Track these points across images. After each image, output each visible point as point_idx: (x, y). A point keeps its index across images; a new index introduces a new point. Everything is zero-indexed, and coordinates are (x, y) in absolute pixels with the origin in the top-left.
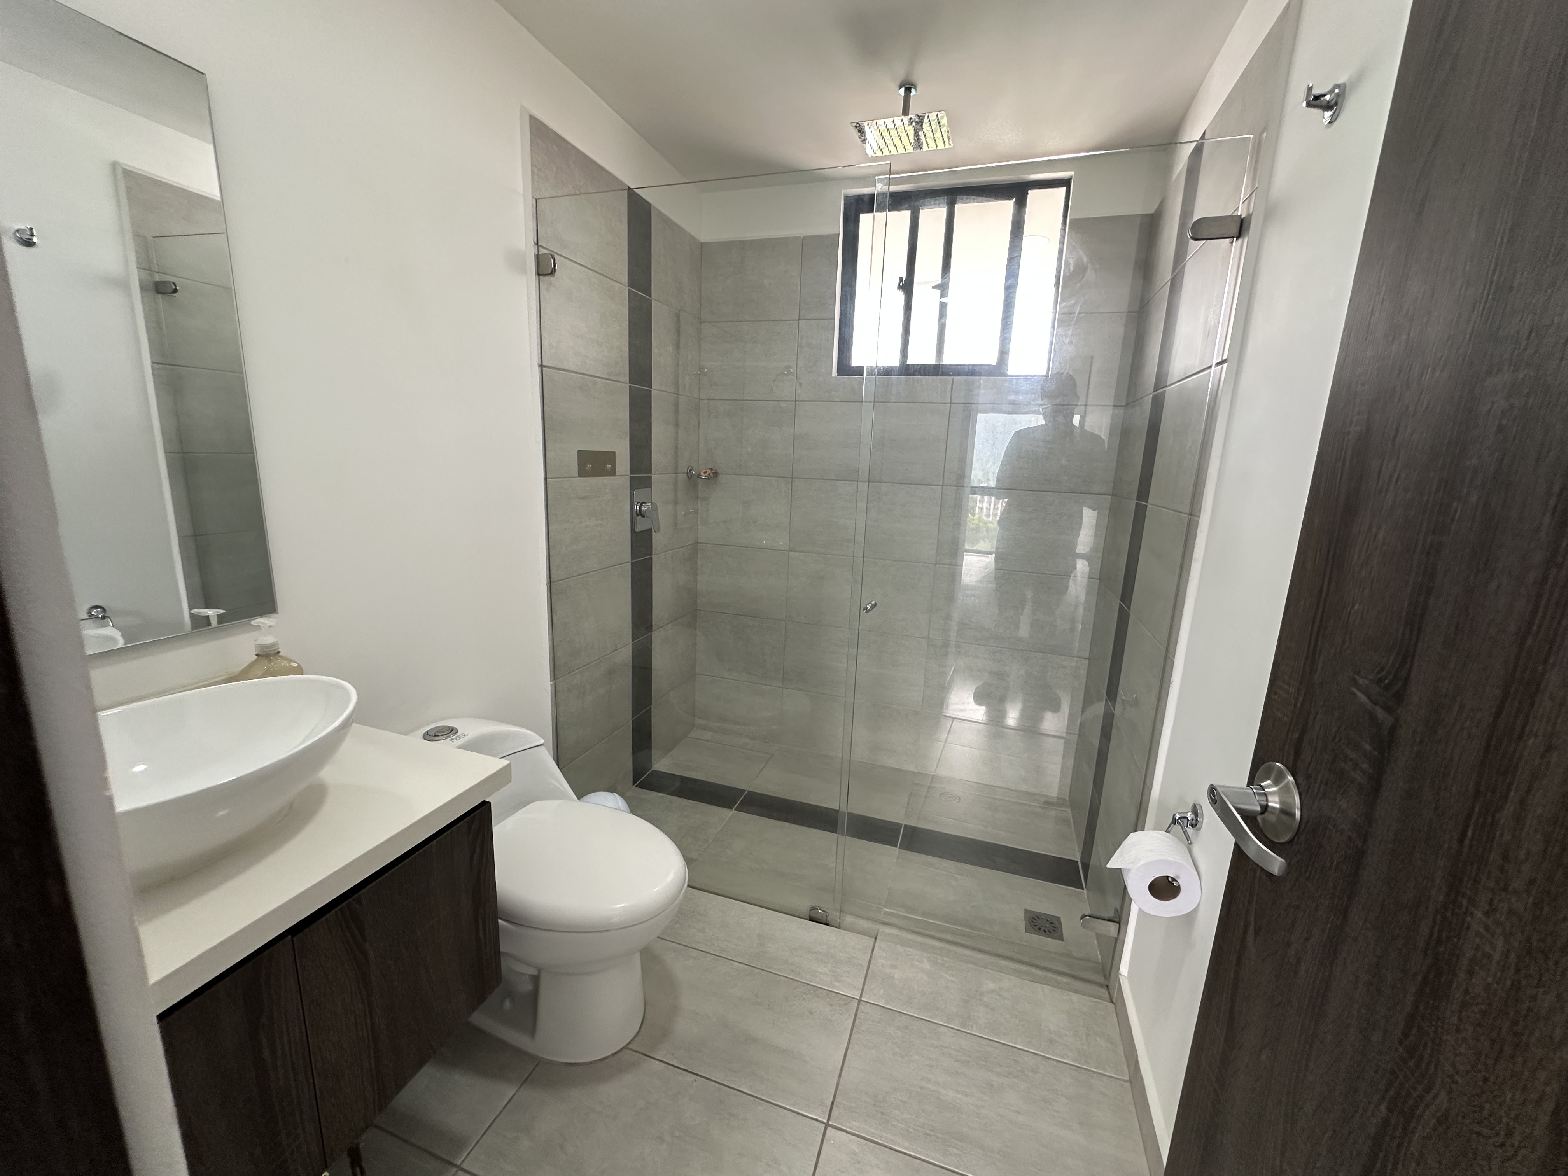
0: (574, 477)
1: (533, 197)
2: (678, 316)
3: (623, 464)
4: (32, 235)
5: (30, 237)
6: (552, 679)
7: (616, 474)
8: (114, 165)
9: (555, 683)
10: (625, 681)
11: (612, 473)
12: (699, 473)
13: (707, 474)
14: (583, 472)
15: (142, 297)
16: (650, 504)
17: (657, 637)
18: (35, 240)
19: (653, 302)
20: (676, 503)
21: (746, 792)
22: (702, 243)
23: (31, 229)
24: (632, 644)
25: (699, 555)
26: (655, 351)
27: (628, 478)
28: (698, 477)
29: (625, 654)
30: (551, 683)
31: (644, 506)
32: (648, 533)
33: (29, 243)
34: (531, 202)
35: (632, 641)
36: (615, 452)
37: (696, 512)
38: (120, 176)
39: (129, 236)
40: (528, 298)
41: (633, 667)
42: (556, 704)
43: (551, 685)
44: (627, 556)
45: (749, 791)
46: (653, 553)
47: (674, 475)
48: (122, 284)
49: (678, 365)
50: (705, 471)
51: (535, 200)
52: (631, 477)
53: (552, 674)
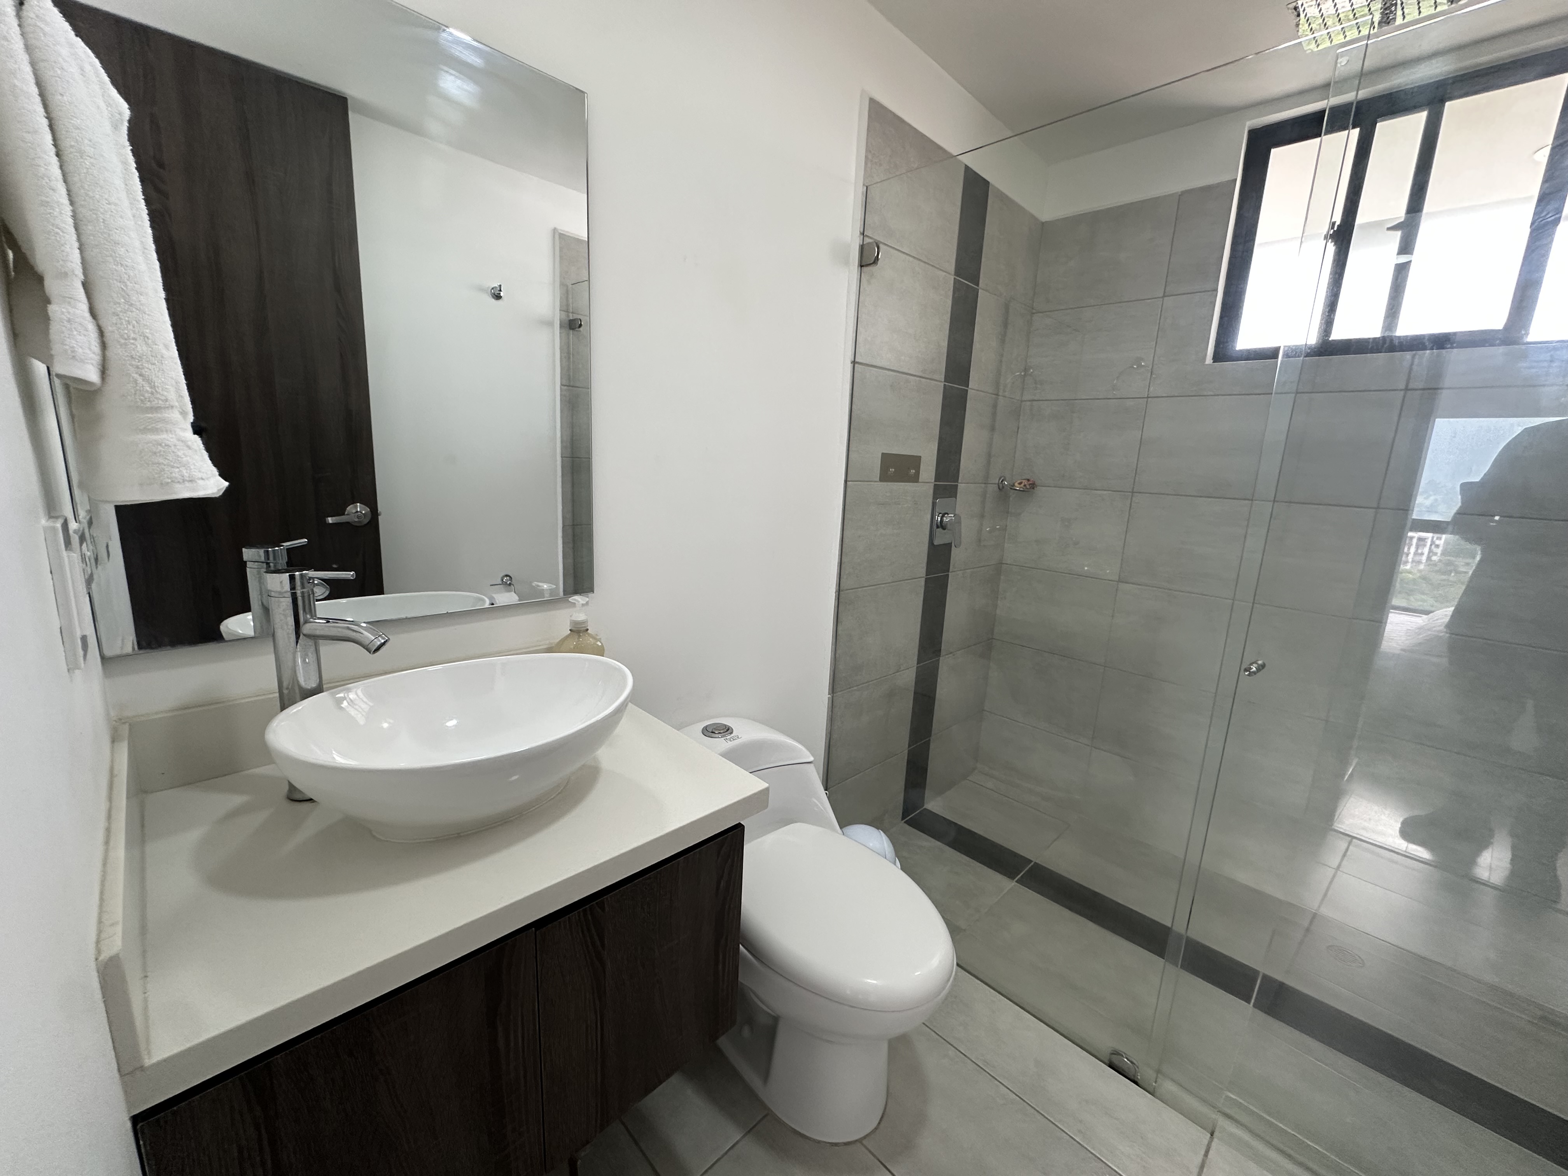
0: (876, 482)
1: (864, 185)
2: (1007, 307)
3: (928, 471)
4: (501, 291)
5: (499, 292)
6: (831, 693)
7: (920, 481)
8: (555, 230)
9: (833, 697)
10: (905, 706)
11: (915, 479)
12: (1012, 484)
13: (1022, 485)
14: (885, 477)
15: (560, 333)
16: (953, 515)
17: (946, 664)
18: (502, 294)
19: (980, 291)
20: (982, 516)
21: (1032, 863)
22: (1043, 223)
23: (500, 286)
24: (917, 667)
25: (1002, 577)
26: (976, 346)
27: (932, 486)
28: (1011, 488)
29: (908, 677)
30: (829, 696)
31: (946, 517)
32: (947, 548)
33: (498, 297)
34: (861, 190)
35: (918, 664)
36: (920, 457)
37: (1004, 529)
38: (557, 237)
39: (558, 284)
40: (848, 292)
41: (915, 693)
42: (831, 719)
43: (829, 698)
44: (922, 570)
45: (1035, 863)
46: (950, 571)
47: (983, 485)
48: (550, 324)
49: (1001, 361)
50: (1019, 482)
51: (865, 188)
52: (935, 485)
53: (831, 687)
